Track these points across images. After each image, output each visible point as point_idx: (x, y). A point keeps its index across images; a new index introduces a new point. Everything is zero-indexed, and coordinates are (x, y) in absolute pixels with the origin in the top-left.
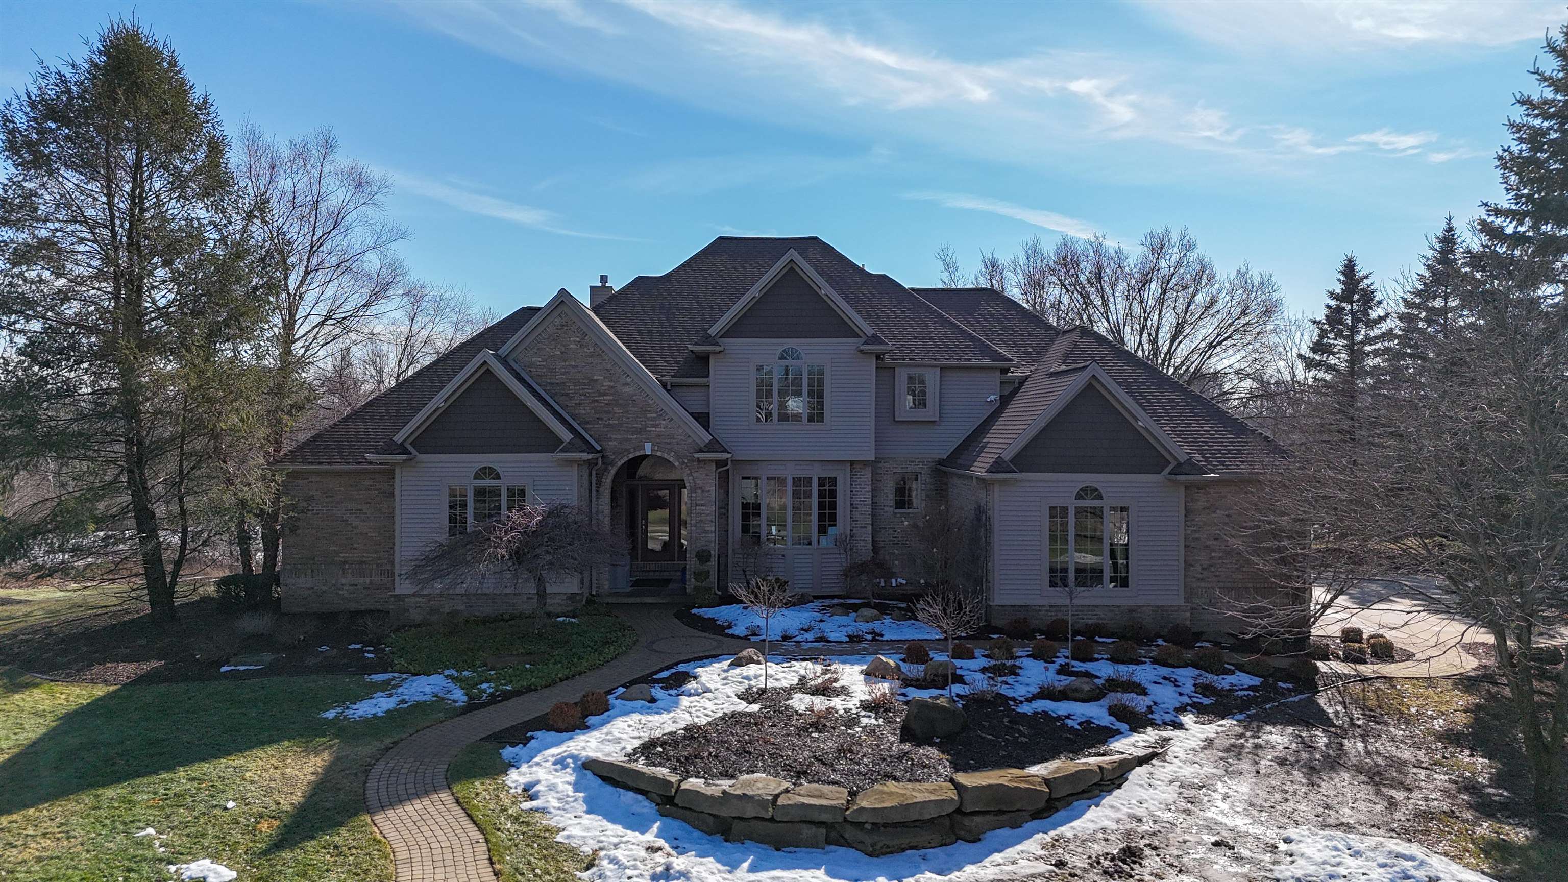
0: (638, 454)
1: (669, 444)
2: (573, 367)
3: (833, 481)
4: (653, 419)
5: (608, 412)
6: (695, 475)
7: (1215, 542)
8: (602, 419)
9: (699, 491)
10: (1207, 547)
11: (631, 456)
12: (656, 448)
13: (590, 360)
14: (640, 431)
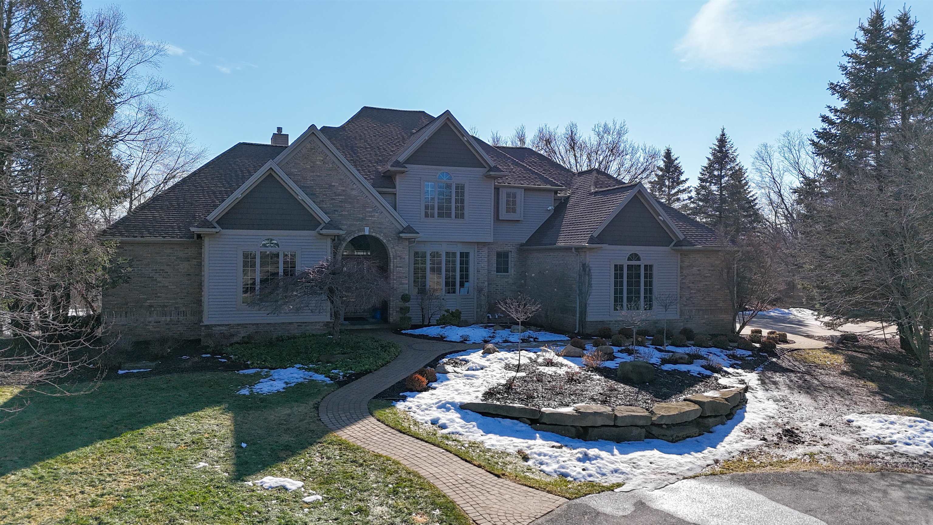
0: (361, 234)
1: (380, 228)
2: (319, 176)
3: (467, 254)
4: (370, 212)
5: (341, 207)
6: (396, 248)
7: (692, 285)
8: (337, 211)
9: (398, 258)
10: (689, 287)
11: (356, 235)
12: (372, 230)
13: (330, 172)
14: (363, 219)
